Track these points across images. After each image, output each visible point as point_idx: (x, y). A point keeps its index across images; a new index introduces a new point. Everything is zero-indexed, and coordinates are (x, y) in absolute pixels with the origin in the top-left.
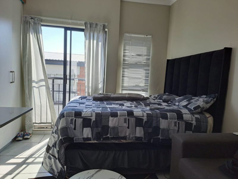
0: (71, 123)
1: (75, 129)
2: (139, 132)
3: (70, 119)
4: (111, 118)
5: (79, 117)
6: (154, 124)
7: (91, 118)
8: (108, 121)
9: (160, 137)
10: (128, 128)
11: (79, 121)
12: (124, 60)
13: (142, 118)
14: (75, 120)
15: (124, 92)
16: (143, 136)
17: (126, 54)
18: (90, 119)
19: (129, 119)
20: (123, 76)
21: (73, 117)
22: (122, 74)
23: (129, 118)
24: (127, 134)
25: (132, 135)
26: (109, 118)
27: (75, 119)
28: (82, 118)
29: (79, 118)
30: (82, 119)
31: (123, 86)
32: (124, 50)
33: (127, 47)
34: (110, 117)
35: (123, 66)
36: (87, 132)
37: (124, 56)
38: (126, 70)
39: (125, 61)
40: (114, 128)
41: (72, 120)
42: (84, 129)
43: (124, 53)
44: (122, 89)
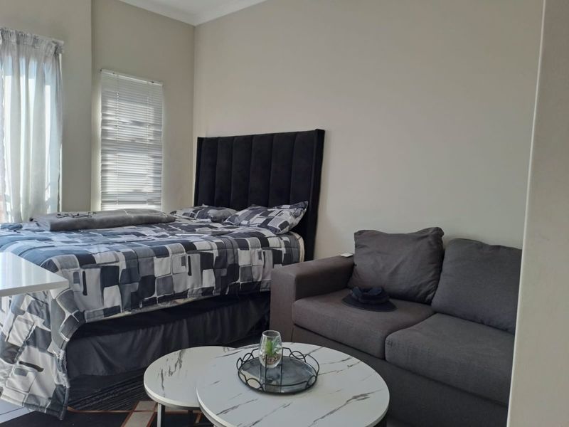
0: (76, 281)
1: (85, 293)
2: (209, 279)
3: (71, 271)
4: (157, 260)
5: (89, 265)
6: (230, 261)
7: (117, 264)
8: (153, 266)
9: (239, 281)
10: (190, 274)
11: (93, 275)
12: (104, 133)
13: (211, 252)
14: (84, 273)
15: (110, 207)
16: (214, 285)
17: (109, 118)
18: (115, 266)
19: (189, 257)
20: (104, 171)
21: (77, 267)
22: (102, 165)
23: (190, 255)
24: (189, 287)
25: (198, 286)
26: (152, 260)
27: (82, 271)
28: (97, 266)
29: (91, 268)
30: (99, 270)
31: (104, 195)
32: (104, 108)
33: (111, 103)
34: (155, 258)
35: (102, 145)
36: (112, 296)
37: (104, 122)
38: (109, 156)
39: (107, 136)
40: (164, 279)
41: (76, 274)
42: (106, 289)
43: (103, 115)
44: (102, 202)
